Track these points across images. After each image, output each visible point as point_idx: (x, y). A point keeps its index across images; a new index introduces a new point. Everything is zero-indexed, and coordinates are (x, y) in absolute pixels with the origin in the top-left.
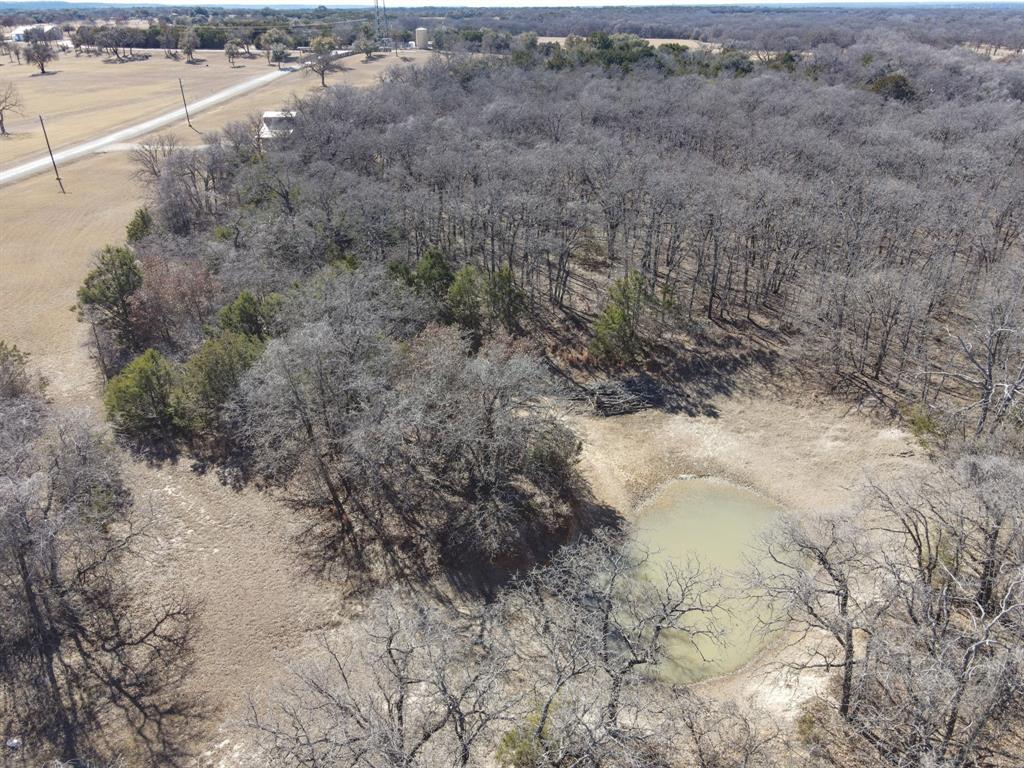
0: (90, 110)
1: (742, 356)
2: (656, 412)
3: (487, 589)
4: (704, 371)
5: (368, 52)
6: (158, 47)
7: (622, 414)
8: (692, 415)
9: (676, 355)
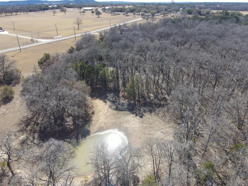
0: (97, 25)
1: (163, 104)
2: (128, 112)
3: (44, 139)
4: (150, 105)
5: (164, 14)
6: (122, 12)
7: (120, 111)
8: (136, 116)
9: (146, 99)
